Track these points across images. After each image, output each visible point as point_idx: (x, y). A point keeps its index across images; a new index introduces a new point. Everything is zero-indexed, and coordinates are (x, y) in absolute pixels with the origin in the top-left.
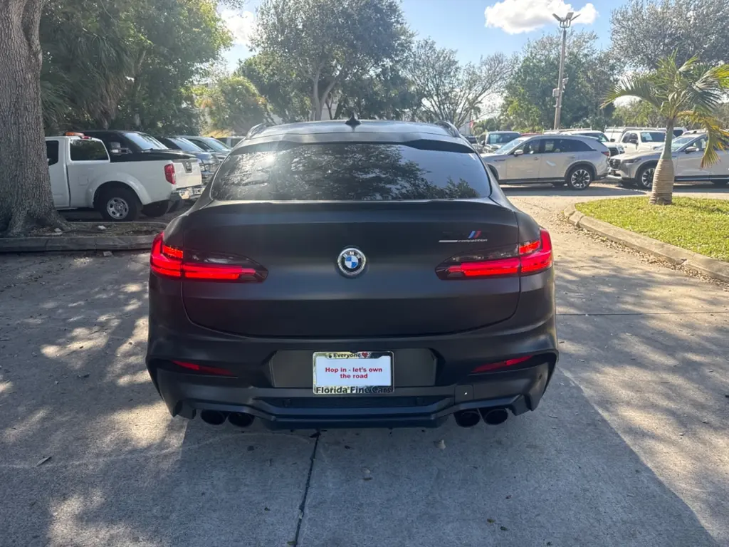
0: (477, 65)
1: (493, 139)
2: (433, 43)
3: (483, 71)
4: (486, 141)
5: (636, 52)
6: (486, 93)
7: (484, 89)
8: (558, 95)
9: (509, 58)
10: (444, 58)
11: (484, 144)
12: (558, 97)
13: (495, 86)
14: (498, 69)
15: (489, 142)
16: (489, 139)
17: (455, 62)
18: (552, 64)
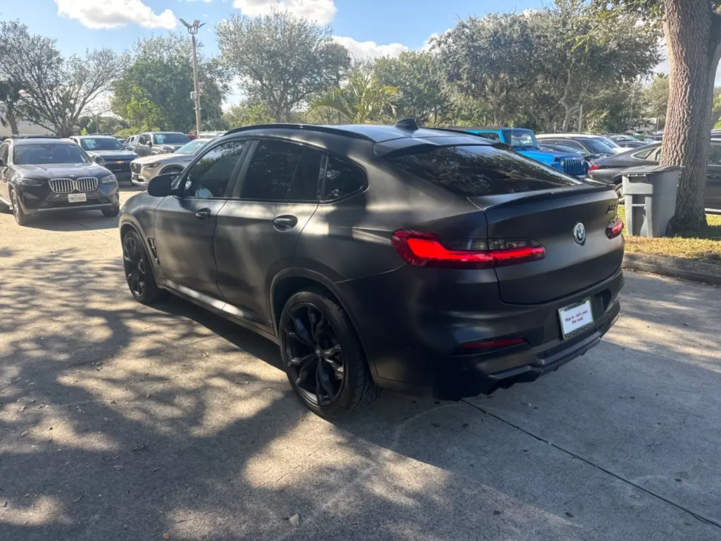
0: (84, 59)
1: (160, 139)
2: (25, 28)
3: (91, 66)
4: (152, 141)
5: (243, 63)
6: (99, 90)
7: (97, 86)
8: (196, 98)
9: (119, 56)
10: (42, 47)
11: (150, 144)
12: (197, 100)
13: (108, 83)
14: (108, 65)
15: (156, 142)
16: (155, 138)
17: (56, 53)
18: (166, 66)
